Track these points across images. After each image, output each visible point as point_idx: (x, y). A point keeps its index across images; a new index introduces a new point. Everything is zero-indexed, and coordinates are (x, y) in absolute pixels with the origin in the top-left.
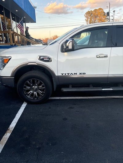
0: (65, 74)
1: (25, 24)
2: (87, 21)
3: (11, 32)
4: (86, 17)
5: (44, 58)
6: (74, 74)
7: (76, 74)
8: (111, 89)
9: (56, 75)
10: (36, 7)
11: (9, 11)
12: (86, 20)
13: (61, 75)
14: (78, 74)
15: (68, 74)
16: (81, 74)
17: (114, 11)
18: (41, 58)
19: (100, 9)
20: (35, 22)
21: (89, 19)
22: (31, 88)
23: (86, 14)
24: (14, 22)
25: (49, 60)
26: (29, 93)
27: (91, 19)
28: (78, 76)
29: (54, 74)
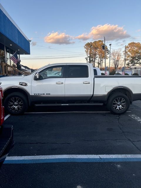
0: (37, 94)
1: (19, 55)
2: (87, 52)
3: (4, 65)
4: (86, 48)
5: (22, 84)
6: (43, 94)
7: (44, 94)
8: (68, 105)
9: (31, 94)
10: (31, 41)
11: (4, 45)
12: (85, 51)
13: (34, 95)
14: (45, 94)
15: (39, 94)
16: (47, 94)
17: (110, 45)
18: (21, 84)
19: (100, 41)
20: (29, 54)
21: (89, 51)
22: (13, 104)
23: (86, 45)
24: (8, 54)
25: (26, 85)
26: (12, 107)
27: (91, 50)
28: (45, 95)
29: (29, 94)
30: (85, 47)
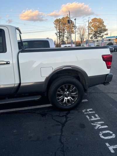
12: (55, 26)
17: (75, 19)
19: (67, 17)
27: (59, 26)
30: (54, 23)
